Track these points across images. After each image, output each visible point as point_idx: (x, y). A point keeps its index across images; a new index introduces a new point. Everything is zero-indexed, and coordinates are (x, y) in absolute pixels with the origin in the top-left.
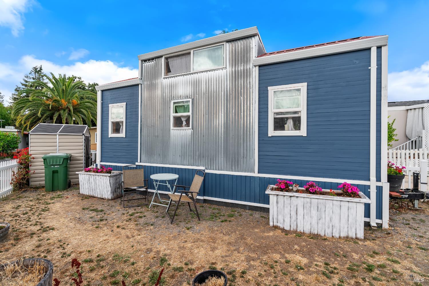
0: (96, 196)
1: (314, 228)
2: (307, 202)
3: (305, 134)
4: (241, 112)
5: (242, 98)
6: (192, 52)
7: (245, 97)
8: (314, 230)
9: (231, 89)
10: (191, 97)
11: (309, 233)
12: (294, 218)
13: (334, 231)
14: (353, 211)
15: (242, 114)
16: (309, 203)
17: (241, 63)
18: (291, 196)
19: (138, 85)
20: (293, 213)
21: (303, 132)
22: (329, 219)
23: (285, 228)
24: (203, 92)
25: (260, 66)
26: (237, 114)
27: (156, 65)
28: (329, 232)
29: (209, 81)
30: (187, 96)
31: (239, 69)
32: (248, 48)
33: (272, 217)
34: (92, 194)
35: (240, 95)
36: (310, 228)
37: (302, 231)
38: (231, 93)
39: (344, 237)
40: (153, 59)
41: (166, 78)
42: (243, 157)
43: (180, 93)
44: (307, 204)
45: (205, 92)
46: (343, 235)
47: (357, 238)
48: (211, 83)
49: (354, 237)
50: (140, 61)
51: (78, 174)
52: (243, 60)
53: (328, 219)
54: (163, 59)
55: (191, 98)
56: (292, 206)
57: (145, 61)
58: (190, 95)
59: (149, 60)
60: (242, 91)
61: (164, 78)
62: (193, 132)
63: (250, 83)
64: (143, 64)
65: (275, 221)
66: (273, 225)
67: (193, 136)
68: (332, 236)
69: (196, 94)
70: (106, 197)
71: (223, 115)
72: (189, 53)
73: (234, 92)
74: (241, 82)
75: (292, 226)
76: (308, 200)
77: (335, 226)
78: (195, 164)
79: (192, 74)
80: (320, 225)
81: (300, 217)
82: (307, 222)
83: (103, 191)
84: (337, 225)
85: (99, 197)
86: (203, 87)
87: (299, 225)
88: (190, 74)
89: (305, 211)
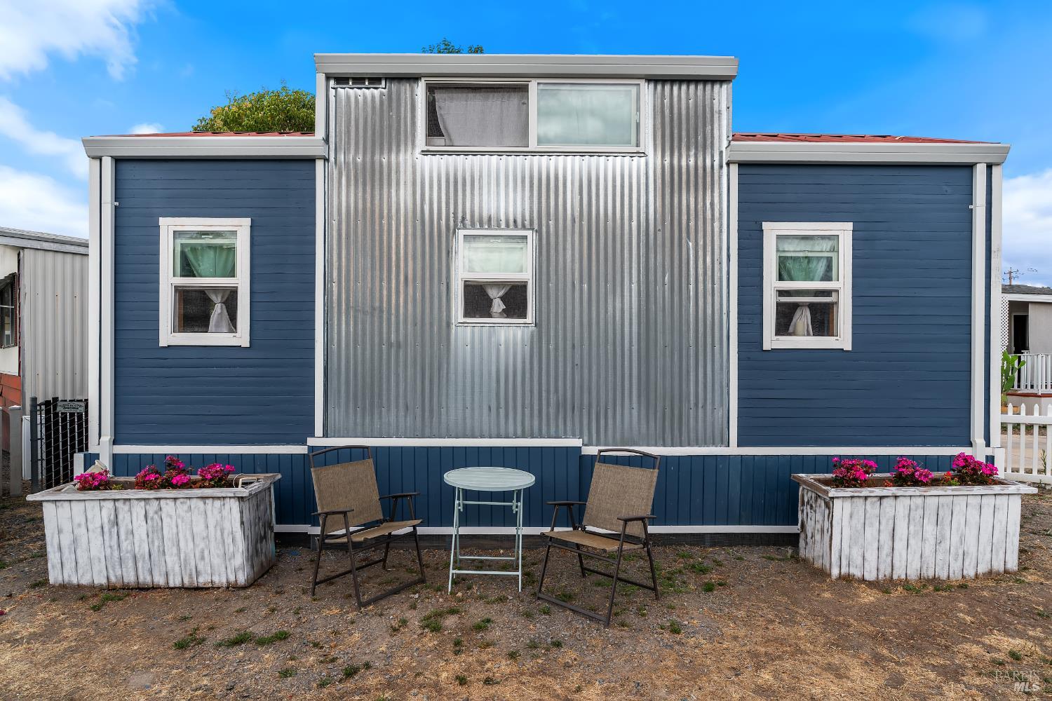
0: (159, 580)
1: (928, 564)
2: (917, 507)
3: (848, 346)
4: (688, 283)
5: (691, 244)
6: (533, 86)
7: (701, 243)
8: (927, 571)
9: (658, 216)
10: (528, 226)
11: (916, 578)
12: (886, 549)
13: (966, 564)
14: (1001, 515)
15: (692, 287)
16: (920, 507)
17: (688, 149)
18: (881, 498)
19: (311, 160)
20: (885, 537)
21: (843, 339)
22: (958, 539)
23: (867, 577)
24: (573, 215)
25: (742, 165)
26: (678, 286)
27: (391, 102)
28: (956, 569)
29: (589, 185)
30: (515, 221)
31: (684, 163)
32: (708, 110)
33: (837, 556)
34: (130, 578)
35: (684, 235)
36: (919, 566)
37: (903, 577)
38: (659, 227)
39: (984, 574)
40: (375, 80)
41: (434, 153)
42: (696, 405)
43: (489, 209)
44: (916, 510)
45: (577, 214)
46: (983, 569)
47: (1006, 571)
48: (598, 189)
49: (1002, 569)
50: (321, 78)
51: (39, 504)
52: (693, 140)
53: (955, 539)
54: (420, 89)
55: (529, 229)
56: (883, 522)
57: (341, 80)
58: (523, 220)
59: (359, 80)
60: (692, 224)
61: (425, 153)
62: (535, 334)
63: (712, 204)
64: (332, 92)
65: (844, 563)
66: (840, 572)
67: (536, 346)
68: (963, 577)
69: (548, 219)
70: (220, 579)
71: (634, 286)
72: (523, 89)
73: (667, 223)
74: (687, 199)
75: (882, 568)
76: (919, 501)
77: (968, 553)
78: (544, 431)
79: (534, 153)
80: (940, 557)
81: (900, 545)
82: (915, 553)
83: (203, 558)
84: (972, 550)
85: (175, 581)
86: (571, 199)
87: (896, 564)
88: (526, 153)
89: (911, 528)
